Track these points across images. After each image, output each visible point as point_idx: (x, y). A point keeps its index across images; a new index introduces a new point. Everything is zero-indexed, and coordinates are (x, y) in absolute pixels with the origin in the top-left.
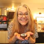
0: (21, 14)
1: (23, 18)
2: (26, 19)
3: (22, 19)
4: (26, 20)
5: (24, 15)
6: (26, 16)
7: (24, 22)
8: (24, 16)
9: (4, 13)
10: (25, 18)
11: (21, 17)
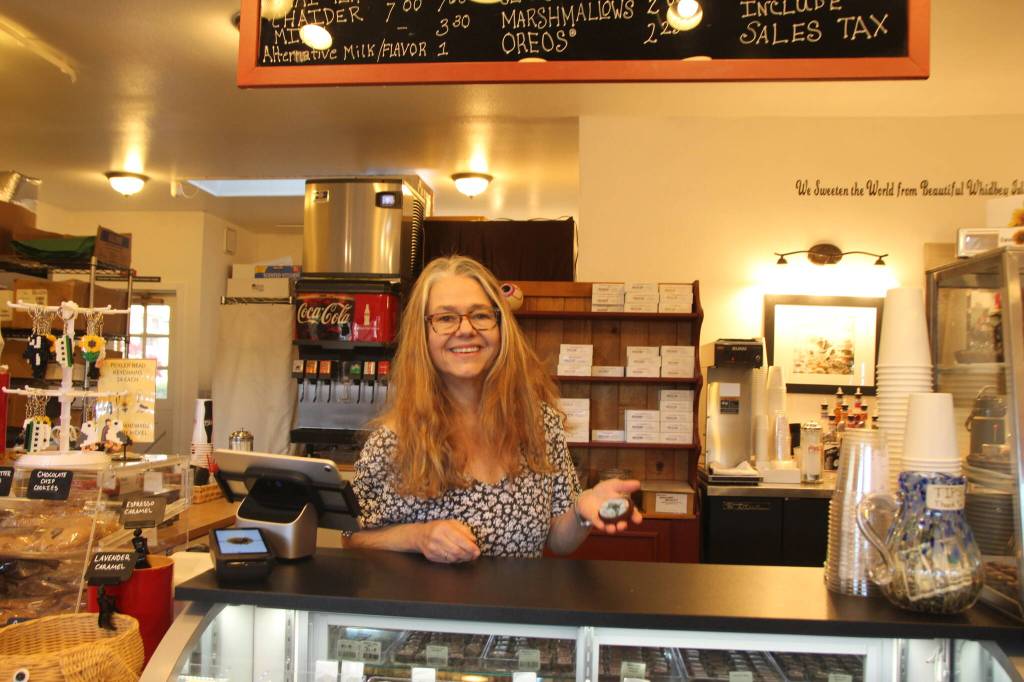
0: (446, 319)
1: (462, 337)
2: (476, 341)
3: (455, 343)
4: (480, 347)
5: (465, 322)
6: (477, 327)
7: (466, 361)
8: (466, 327)
9: (364, 246)
10: (471, 336)
11: (451, 331)
